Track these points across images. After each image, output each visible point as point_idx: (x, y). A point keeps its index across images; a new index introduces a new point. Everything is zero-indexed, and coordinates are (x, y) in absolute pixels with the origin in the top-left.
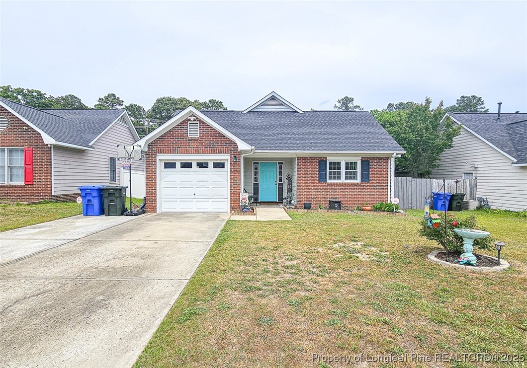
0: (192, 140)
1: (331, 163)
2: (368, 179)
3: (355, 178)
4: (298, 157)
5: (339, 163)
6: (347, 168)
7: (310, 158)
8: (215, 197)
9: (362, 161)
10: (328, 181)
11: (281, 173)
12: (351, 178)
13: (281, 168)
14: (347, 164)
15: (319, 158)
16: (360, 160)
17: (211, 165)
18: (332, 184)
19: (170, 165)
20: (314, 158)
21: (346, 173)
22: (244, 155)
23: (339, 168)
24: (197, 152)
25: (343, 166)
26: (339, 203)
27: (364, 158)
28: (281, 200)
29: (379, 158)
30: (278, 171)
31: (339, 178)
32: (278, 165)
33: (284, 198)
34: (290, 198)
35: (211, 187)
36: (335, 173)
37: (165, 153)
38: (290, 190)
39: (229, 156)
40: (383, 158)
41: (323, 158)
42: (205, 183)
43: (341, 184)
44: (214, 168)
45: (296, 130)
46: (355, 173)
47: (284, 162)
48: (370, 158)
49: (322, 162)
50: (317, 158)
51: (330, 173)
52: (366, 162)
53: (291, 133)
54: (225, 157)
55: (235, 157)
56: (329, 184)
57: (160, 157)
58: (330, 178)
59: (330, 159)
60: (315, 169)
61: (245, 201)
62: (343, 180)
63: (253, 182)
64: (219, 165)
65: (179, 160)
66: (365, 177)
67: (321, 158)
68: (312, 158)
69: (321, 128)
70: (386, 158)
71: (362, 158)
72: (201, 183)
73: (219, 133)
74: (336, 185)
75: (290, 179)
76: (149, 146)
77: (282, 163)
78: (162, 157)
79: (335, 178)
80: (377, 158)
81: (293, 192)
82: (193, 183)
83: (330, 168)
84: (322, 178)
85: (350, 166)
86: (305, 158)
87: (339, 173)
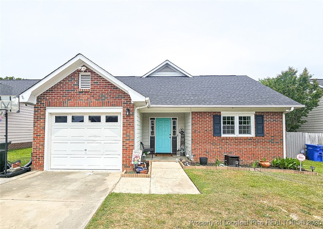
0: (82, 92)
1: (224, 118)
2: (263, 133)
3: (249, 132)
4: (192, 112)
5: (233, 118)
6: (240, 123)
7: (204, 112)
8: (107, 153)
9: (256, 116)
10: (223, 135)
11: (174, 128)
12: (244, 133)
13: (174, 123)
14: (240, 118)
15: (213, 112)
16: (254, 115)
17: (103, 119)
18: (227, 138)
19: (61, 119)
20: (209, 112)
21: (240, 127)
22: (138, 108)
23: (233, 123)
24: (88, 105)
25: (237, 121)
26: (237, 158)
27: (258, 112)
28: (175, 152)
29: (273, 112)
30: (172, 126)
31: (233, 132)
32: (172, 121)
33: (178, 150)
34: (184, 150)
35: (103, 142)
36: (228, 127)
37: (55, 106)
38: (183, 143)
39: (122, 110)
40: (277, 112)
41: (218, 112)
42: (97, 139)
43: (236, 139)
44: (106, 122)
45: (188, 89)
46: (249, 127)
47: (177, 118)
48: (264, 112)
49: (216, 116)
50: (211, 112)
51: (224, 127)
52: (260, 117)
53: (184, 91)
54: (118, 111)
55: (129, 110)
56: (224, 139)
57: (49, 110)
58: (224, 133)
59: (224, 114)
60: (209, 123)
61: (138, 159)
62: (237, 134)
63: (150, 135)
64: (112, 119)
65: (70, 114)
66: (260, 131)
67: (215, 112)
68: (206, 112)
69: (211, 87)
70: (280, 112)
71: (256, 112)
72: (93, 138)
73: (112, 84)
74: (231, 139)
75: (183, 133)
76: (38, 98)
77: (176, 119)
78: (51, 111)
79: (228, 133)
80: (271, 112)
81: (186, 145)
82: (84, 138)
83: (224, 123)
84: (217, 132)
85: (244, 121)
86: (200, 112)
87: (233, 128)
